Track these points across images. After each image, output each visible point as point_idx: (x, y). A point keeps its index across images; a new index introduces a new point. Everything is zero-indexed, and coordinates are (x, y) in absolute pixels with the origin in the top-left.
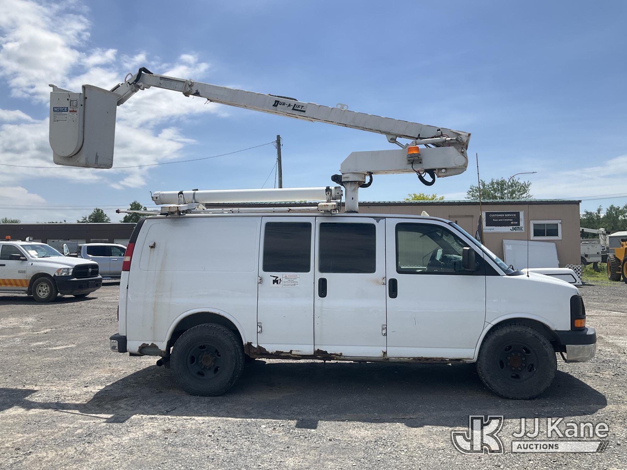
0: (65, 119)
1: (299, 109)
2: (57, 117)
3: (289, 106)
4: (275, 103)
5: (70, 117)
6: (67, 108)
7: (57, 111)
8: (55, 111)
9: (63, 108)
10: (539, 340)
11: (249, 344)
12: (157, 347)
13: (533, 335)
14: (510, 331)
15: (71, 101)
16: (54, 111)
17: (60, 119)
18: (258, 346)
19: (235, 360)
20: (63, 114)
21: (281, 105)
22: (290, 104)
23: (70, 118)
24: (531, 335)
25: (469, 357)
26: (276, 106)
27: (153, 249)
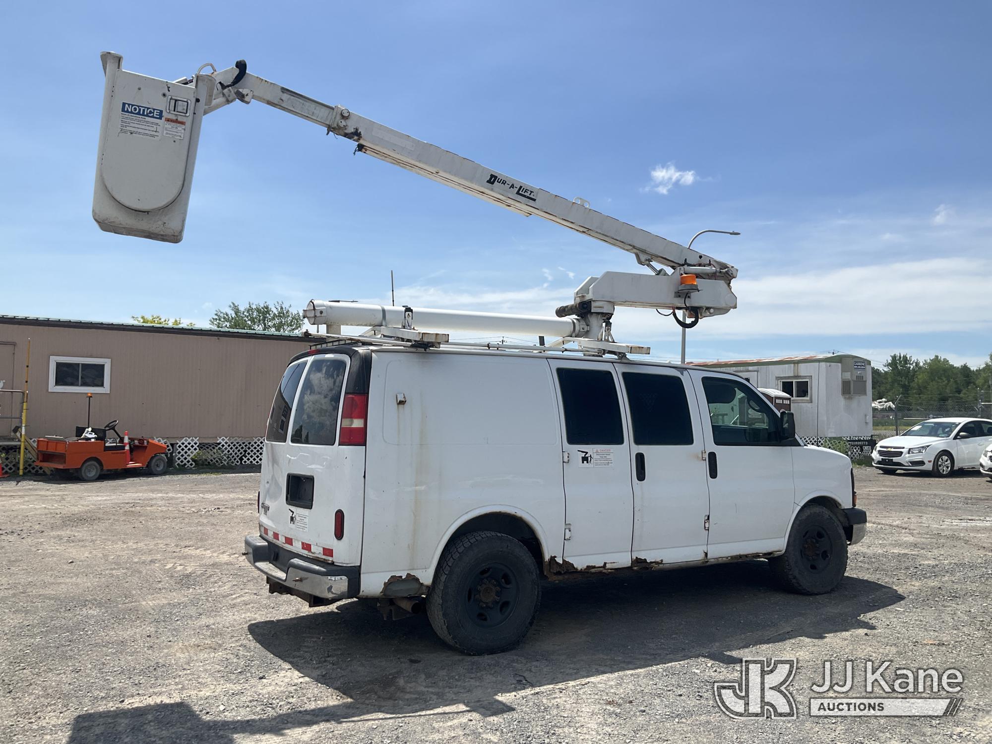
0: (154, 133)
1: (526, 194)
2: (132, 125)
3: (511, 187)
4: (491, 179)
5: (165, 132)
6: (161, 112)
7: (131, 112)
8: (127, 111)
9: (148, 108)
11: (553, 559)
12: (417, 580)
15: (171, 99)
16: (123, 110)
17: (139, 130)
18: (564, 561)
20: (147, 122)
21: (500, 182)
22: (513, 185)
23: (167, 133)
25: (779, 549)
26: (493, 183)
27: (402, 406)
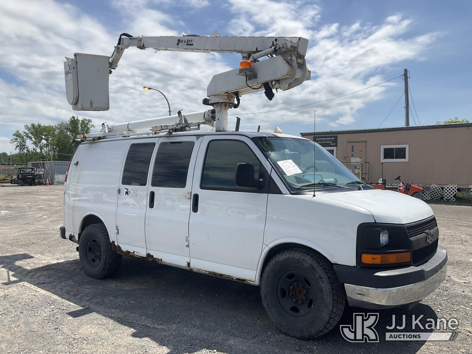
1: (190, 43)
3: (185, 42)
4: (178, 42)
10: (315, 272)
11: (113, 243)
12: (75, 238)
13: (311, 265)
14: (289, 257)
17: (68, 79)
18: (118, 245)
19: (105, 254)
20: (68, 76)
21: (181, 42)
24: (308, 265)
25: (251, 279)
26: (178, 44)
27: (77, 166)
